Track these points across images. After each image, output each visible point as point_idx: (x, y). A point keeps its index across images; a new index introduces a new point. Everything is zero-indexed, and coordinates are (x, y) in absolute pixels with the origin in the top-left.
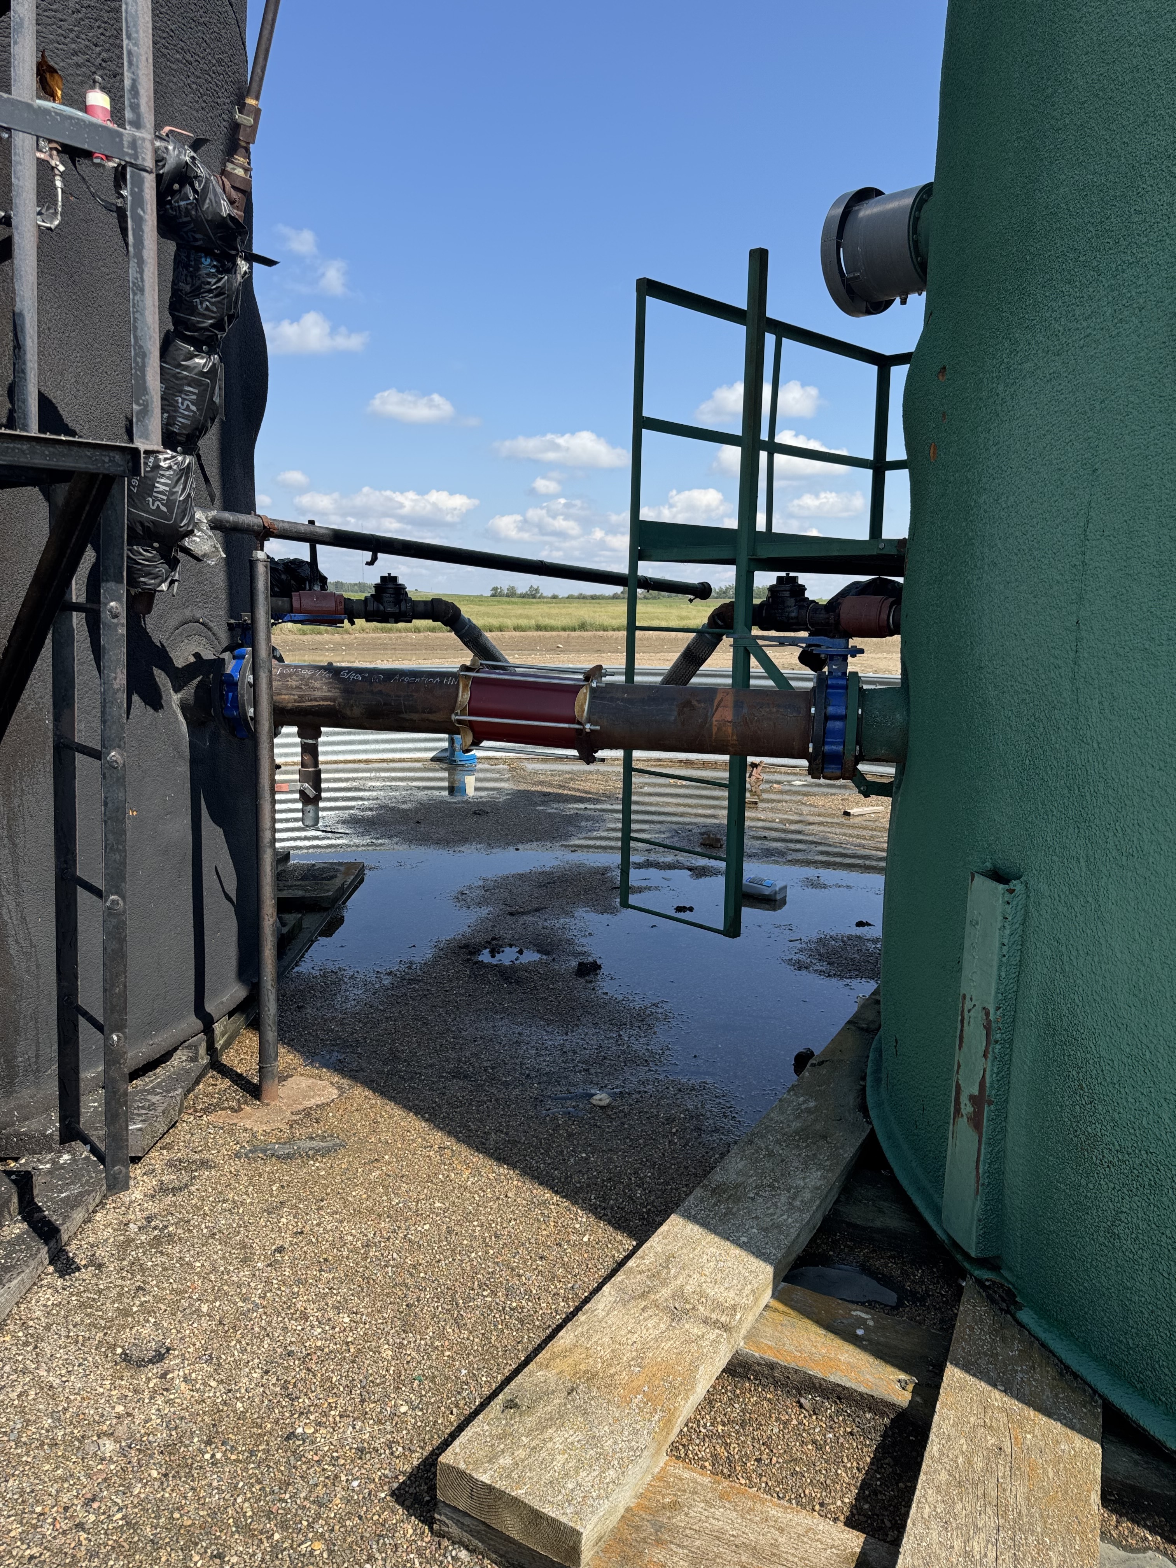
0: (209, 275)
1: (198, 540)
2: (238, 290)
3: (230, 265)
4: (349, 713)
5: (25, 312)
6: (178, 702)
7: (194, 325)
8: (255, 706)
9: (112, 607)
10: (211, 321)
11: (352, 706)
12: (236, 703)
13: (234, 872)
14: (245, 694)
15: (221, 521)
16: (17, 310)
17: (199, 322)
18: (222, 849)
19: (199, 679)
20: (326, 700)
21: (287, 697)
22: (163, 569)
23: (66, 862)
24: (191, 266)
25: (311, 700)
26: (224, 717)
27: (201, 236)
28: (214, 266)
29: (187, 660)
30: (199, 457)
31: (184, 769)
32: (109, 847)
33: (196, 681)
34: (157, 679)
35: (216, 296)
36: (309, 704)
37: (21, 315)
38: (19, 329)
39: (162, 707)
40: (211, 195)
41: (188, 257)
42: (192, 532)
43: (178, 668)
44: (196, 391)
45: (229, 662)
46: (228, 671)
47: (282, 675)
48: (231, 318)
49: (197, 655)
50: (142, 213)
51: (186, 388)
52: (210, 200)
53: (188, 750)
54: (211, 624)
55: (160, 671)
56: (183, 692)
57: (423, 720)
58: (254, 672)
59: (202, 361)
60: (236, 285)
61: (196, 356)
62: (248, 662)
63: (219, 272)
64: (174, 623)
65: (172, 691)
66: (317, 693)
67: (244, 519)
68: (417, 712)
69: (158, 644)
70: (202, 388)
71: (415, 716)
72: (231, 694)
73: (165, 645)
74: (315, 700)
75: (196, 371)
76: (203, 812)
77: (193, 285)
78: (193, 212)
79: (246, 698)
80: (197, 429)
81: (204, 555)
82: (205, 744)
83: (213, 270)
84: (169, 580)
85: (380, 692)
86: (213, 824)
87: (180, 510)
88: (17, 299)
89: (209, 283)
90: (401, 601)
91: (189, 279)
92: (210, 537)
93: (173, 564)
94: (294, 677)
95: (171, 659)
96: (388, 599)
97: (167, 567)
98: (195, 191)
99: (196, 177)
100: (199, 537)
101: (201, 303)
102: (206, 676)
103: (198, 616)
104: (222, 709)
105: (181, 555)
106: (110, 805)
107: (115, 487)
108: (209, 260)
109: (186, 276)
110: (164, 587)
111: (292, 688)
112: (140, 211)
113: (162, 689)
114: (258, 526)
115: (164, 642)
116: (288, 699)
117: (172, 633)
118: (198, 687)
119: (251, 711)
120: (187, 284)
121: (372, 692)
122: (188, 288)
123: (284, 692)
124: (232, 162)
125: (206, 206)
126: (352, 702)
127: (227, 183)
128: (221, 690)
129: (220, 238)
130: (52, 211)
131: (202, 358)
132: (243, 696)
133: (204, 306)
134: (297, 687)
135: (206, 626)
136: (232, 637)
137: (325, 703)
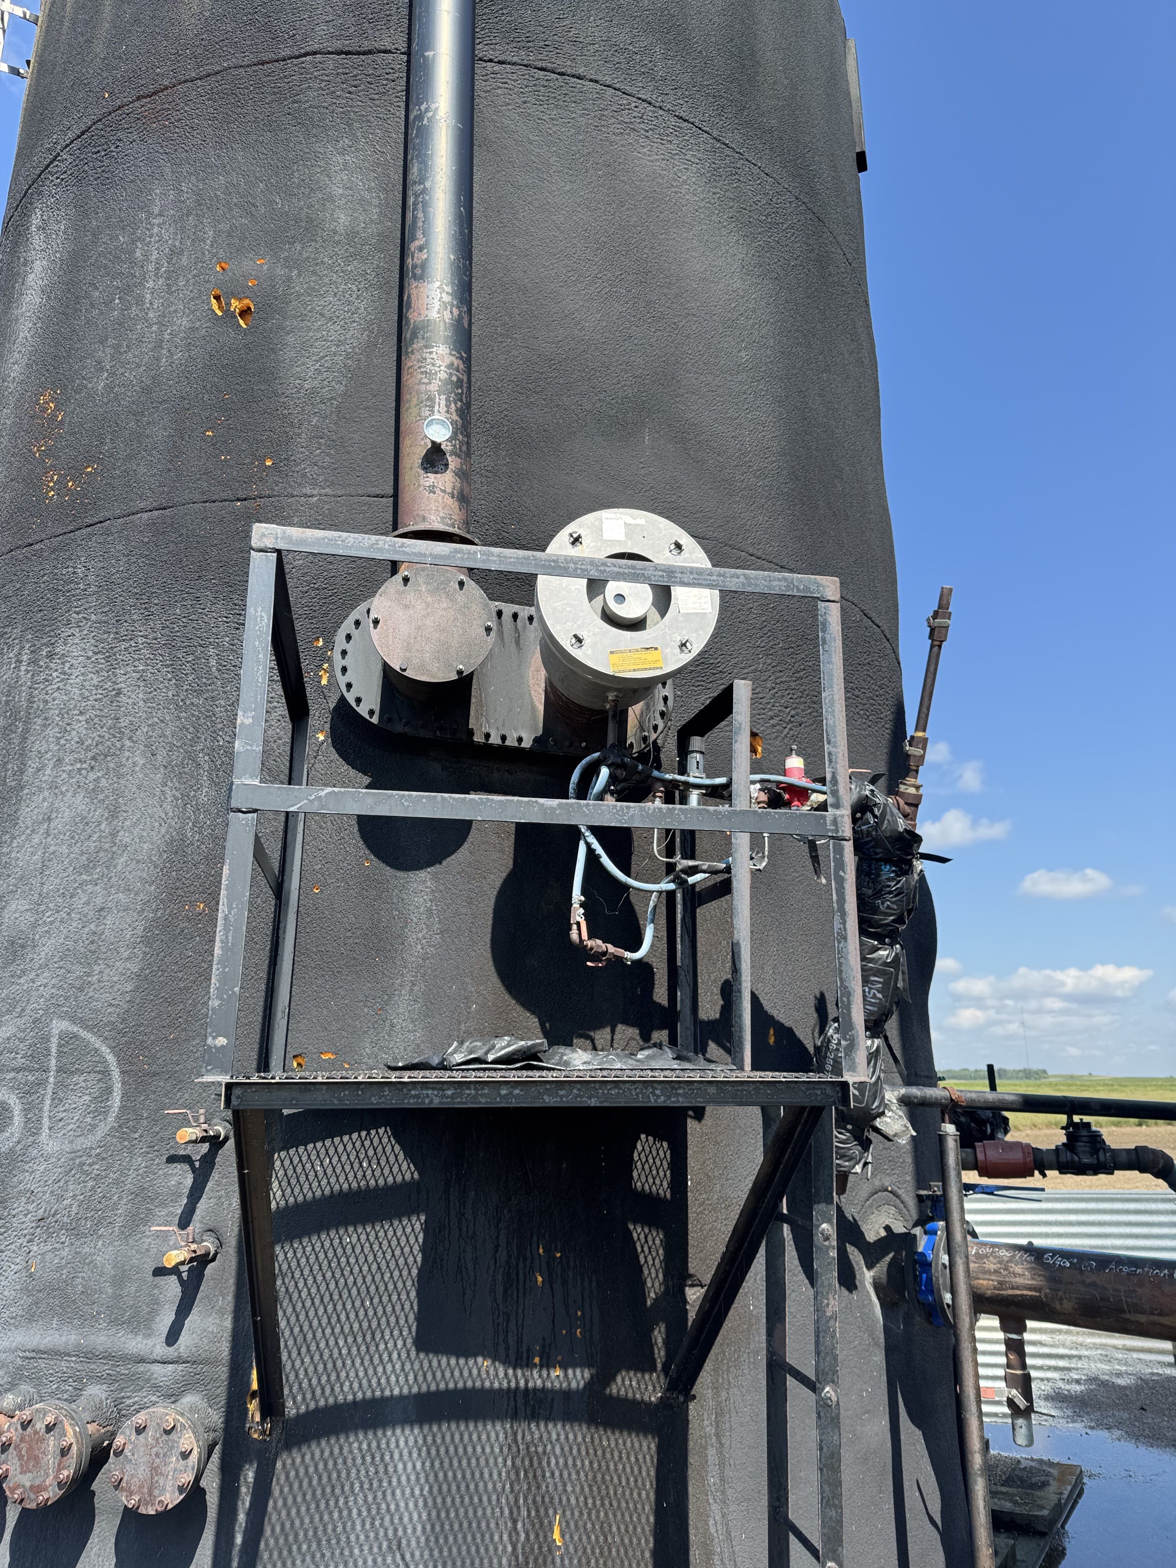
0: (889, 879)
1: (888, 1120)
2: (915, 887)
3: (907, 867)
4: (1058, 1307)
5: (741, 942)
6: (871, 1281)
7: (877, 922)
8: (953, 1292)
9: (824, 1230)
10: (892, 918)
11: (1061, 1299)
12: (931, 1288)
13: (937, 1488)
14: (941, 1278)
15: (909, 1097)
16: (735, 941)
17: (881, 920)
18: (922, 1457)
19: (891, 1255)
20: (1030, 1289)
21: (985, 1282)
22: (856, 1150)
23: (778, 1500)
24: (873, 874)
25: (1013, 1288)
26: (918, 1301)
27: (881, 850)
28: (893, 871)
29: (878, 1233)
30: (886, 1038)
31: (879, 1358)
32: (825, 1501)
33: (888, 1258)
34: (851, 1257)
35: (896, 896)
36: (1010, 1292)
37: (738, 944)
38: (736, 955)
39: (856, 1288)
40: (888, 817)
41: (869, 866)
42: (883, 1113)
43: (869, 1243)
44: (882, 980)
45: (921, 1238)
46: (920, 1250)
47: (977, 1255)
48: (909, 912)
49: (887, 1228)
50: (843, 874)
51: (872, 978)
52: (888, 821)
53: (882, 1336)
54: (900, 1192)
55: (853, 1248)
56: (875, 1270)
57: (1154, 1323)
58: (949, 1251)
59: (886, 953)
60: (913, 883)
61: (879, 949)
62: (941, 1239)
63: (898, 875)
64: (864, 1194)
65: (865, 1269)
66: (1019, 1280)
67: (930, 1092)
68: (1143, 1312)
69: (851, 1219)
70: (887, 977)
71: (1143, 1318)
72: (924, 1276)
73: (857, 1218)
74: (1018, 1288)
75: (880, 962)
76: (901, 1410)
77: (875, 889)
78: (874, 833)
79: (941, 1281)
80: (883, 1014)
81: (895, 1135)
82: (899, 1328)
83: (892, 875)
84: (863, 1161)
85: (1094, 1284)
86: (912, 1426)
87: (871, 1093)
88: (735, 932)
89: (889, 886)
90: (1099, 1150)
91: (871, 884)
92: (900, 1117)
93: (865, 1144)
94: (991, 1258)
95: (862, 1234)
96: (1083, 1149)
97: (859, 1148)
98: (875, 816)
99: (875, 805)
100: (890, 1117)
101: (883, 903)
102: (897, 1253)
103: (887, 1184)
104: (917, 1292)
105: (873, 1136)
106: (825, 1450)
107: (825, 1113)
108: (888, 867)
109: (868, 882)
110: (858, 1169)
111: (989, 1272)
112: (841, 873)
113: (856, 1268)
114: (946, 1099)
115: (856, 1215)
116: (987, 1284)
117: (863, 1206)
118: (890, 1265)
119: (947, 1298)
120: (869, 889)
121: (1083, 1283)
122: (870, 892)
123: (981, 1276)
124: (905, 784)
125: (885, 826)
126: (1060, 1293)
127: (902, 802)
128: (915, 1270)
129: (898, 849)
130: (760, 855)
131: (886, 950)
132: (938, 1279)
133: (885, 905)
134: (996, 1272)
135: (894, 1195)
136: (921, 1212)
137: (1030, 1293)
